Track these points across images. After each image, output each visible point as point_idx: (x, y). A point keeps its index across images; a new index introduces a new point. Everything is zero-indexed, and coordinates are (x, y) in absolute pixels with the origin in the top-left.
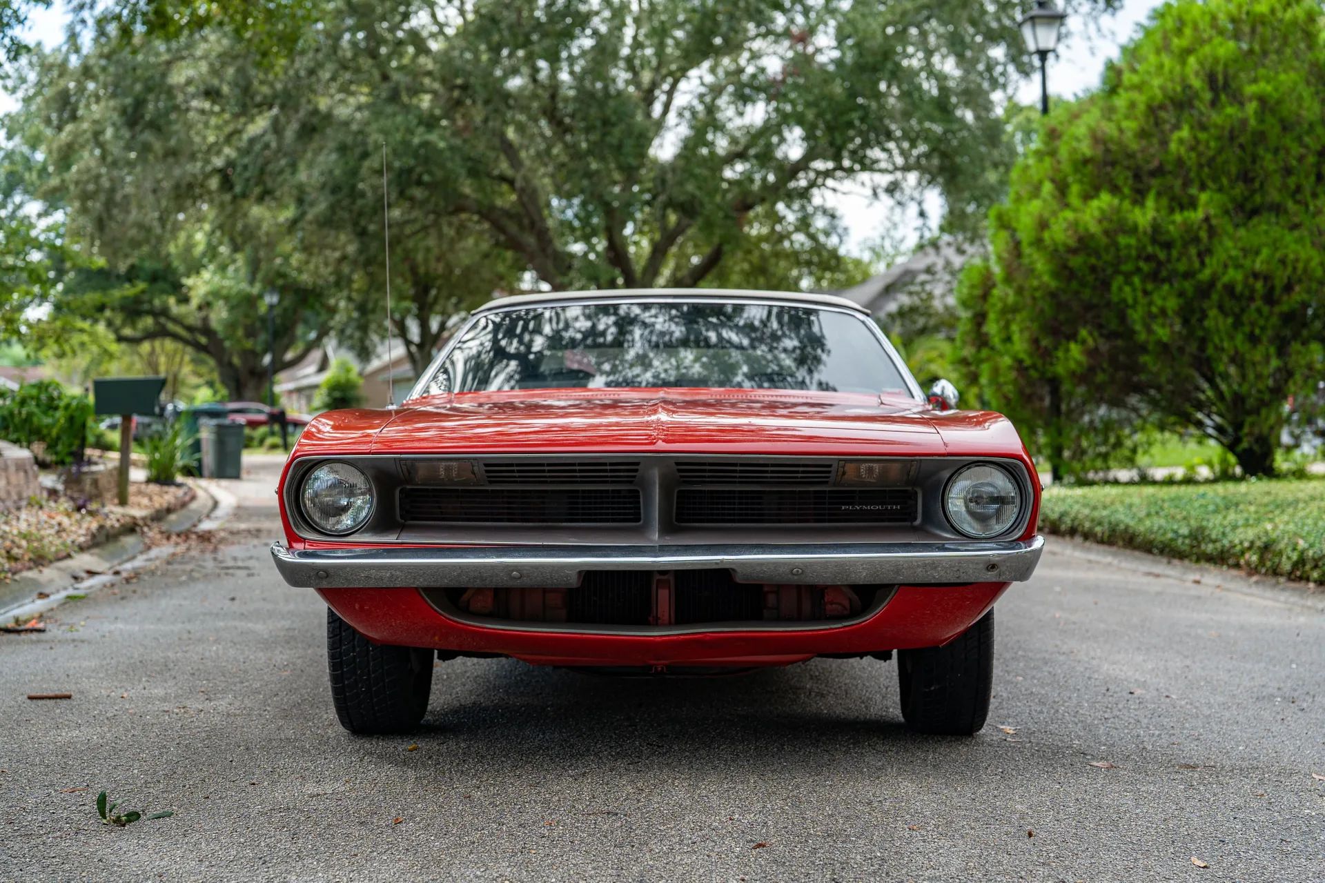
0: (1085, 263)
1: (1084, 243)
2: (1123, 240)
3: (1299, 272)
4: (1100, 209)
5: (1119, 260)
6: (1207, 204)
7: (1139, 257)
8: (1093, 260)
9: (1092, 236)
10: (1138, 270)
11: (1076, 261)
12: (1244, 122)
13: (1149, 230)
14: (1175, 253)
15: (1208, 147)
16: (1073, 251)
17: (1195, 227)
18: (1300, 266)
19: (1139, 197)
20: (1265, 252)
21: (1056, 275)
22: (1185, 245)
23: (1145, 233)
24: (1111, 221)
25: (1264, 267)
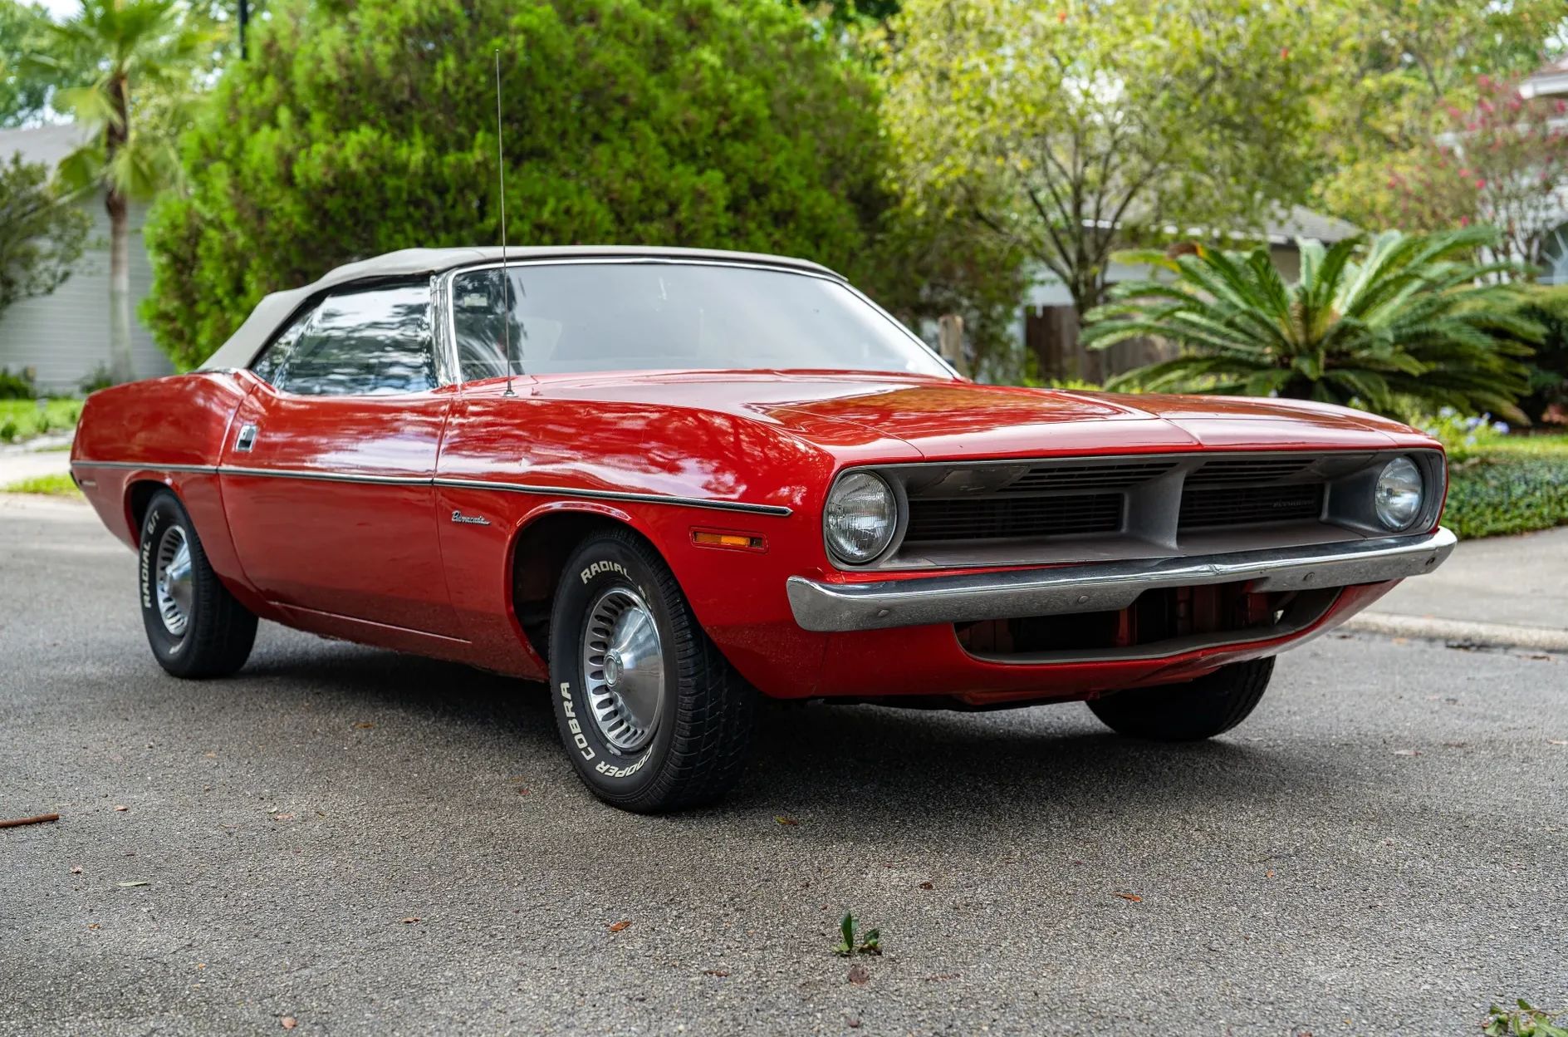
0: (344, 205)
1: (343, 182)
2: (391, 182)
3: (587, 225)
4: (360, 143)
5: (385, 204)
6: (483, 146)
7: (409, 202)
8: (353, 203)
9: (353, 176)
10: (409, 216)
11: (333, 203)
12: (511, 57)
13: (421, 171)
14: (450, 198)
15: (476, 81)
16: (329, 190)
17: (473, 170)
18: (588, 219)
19: (402, 132)
20: (551, 203)
21: (308, 217)
22: (461, 191)
23: (415, 174)
24: (372, 157)
25: (552, 220)
